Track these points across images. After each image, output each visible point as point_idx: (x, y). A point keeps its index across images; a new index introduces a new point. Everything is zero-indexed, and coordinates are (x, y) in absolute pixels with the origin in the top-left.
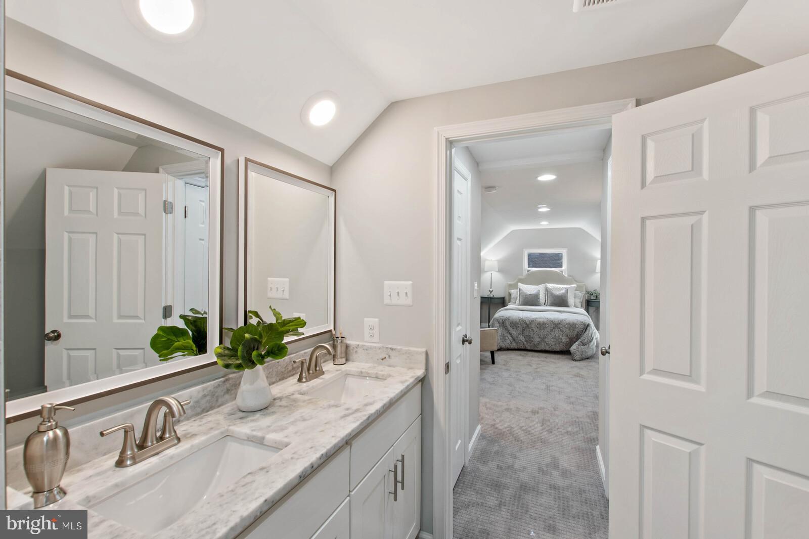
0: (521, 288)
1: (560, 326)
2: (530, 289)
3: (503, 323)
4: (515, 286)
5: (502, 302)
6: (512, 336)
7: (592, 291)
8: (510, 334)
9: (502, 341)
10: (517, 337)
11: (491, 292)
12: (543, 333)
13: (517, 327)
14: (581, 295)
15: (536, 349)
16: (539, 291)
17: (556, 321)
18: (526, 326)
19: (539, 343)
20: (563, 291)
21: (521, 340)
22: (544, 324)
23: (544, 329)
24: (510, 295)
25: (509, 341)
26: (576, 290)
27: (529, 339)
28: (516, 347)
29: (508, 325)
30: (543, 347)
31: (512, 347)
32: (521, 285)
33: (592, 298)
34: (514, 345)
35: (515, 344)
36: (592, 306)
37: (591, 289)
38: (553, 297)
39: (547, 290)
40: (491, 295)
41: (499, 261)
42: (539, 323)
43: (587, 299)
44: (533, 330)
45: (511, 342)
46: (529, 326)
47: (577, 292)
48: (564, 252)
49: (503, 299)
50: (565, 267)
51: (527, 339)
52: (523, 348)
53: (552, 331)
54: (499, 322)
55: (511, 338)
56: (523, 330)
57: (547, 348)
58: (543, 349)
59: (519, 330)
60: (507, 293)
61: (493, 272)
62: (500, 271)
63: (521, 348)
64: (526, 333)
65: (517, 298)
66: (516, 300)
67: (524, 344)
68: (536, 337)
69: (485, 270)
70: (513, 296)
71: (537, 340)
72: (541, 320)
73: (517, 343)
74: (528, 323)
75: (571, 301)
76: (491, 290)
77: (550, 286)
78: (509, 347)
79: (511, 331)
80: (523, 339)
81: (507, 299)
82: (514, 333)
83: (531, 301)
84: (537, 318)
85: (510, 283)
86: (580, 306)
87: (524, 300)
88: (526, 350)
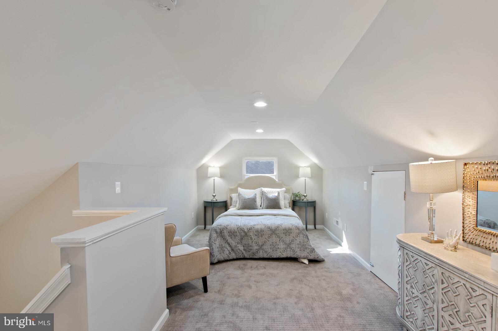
0: (241, 192)
1: (277, 232)
2: (248, 193)
3: (221, 232)
4: (235, 191)
5: (225, 206)
6: (230, 246)
7: (297, 193)
8: (229, 244)
9: (220, 253)
10: (236, 247)
11: (214, 196)
12: (261, 241)
13: (235, 236)
14: (288, 196)
15: (255, 257)
16: (256, 194)
17: (273, 227)
18: (244, 234)
19: (258, 251)
20: (276, 194)
21: (239, 250)
22: (262, 231)
23: (262, 237)
24: (231, 198)
25: (228, 252)
26: (285, 193)
27: (247, 248)
28: (235, 257)
29: (226, 234)
30: (261, 254)
31: (231, 258)
32: (240, 190)
33: (297, 199)
34: (233, 256)
35: (234, 254)
36: (297, 206)
37: (296, 192)
38: (268, 200)
39: (263, 193)
40: (214, 199)
41: (220, 168)
42: (257, 231)
43: (293, 199)
44: (251, 239)
45: (230, 253)
46: (248, 234)
47: (286, 194)
48: (275, 160)
49: (225, 202)
50: (275, 173)
51: (245, 248)
52: (242, 257)
53: (269, 237)
54: (217, 232)
55: (229, 248)
56: (242, 239)
57: (265, 256)
58: (262, 256)
59: (238, 238)
60: (229, 197)
61: (216, 178)
62: (222, 176)
63: (240, 257)
64: (244, 242)
65: (237, 202)
66: (236, 204)
67: (242, 253)
68: (254, 245)
69: (208, 176)
70: (234, 200)
71: (255, 248)
72: (259, 227)
73: (236, 254)
74: (246, 230)
75: (282, 203)
76: (214, 195)
77: (266, 190)
78: (227, 258)
79: (230, 240)
80: (242, 248)
81: (229, 202)
82: (233, 243)
83: (249, 205)
84: (255, 225)
85: (231, 187)
86: (288, 207)
87: (243, 204)
88: (245, 259)
